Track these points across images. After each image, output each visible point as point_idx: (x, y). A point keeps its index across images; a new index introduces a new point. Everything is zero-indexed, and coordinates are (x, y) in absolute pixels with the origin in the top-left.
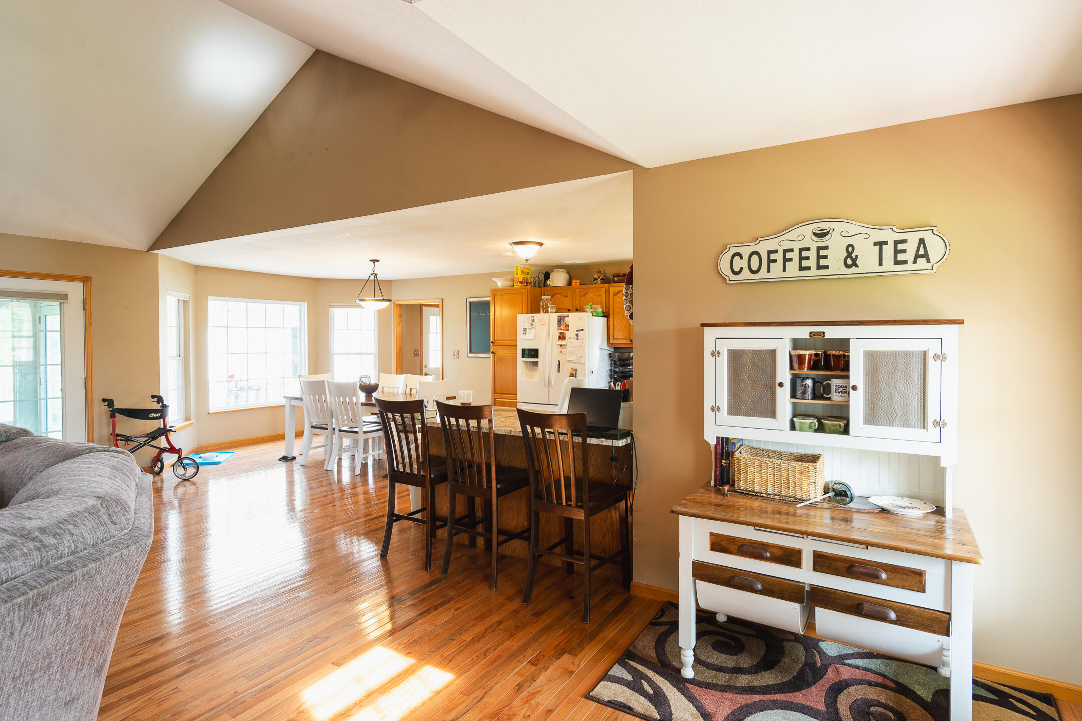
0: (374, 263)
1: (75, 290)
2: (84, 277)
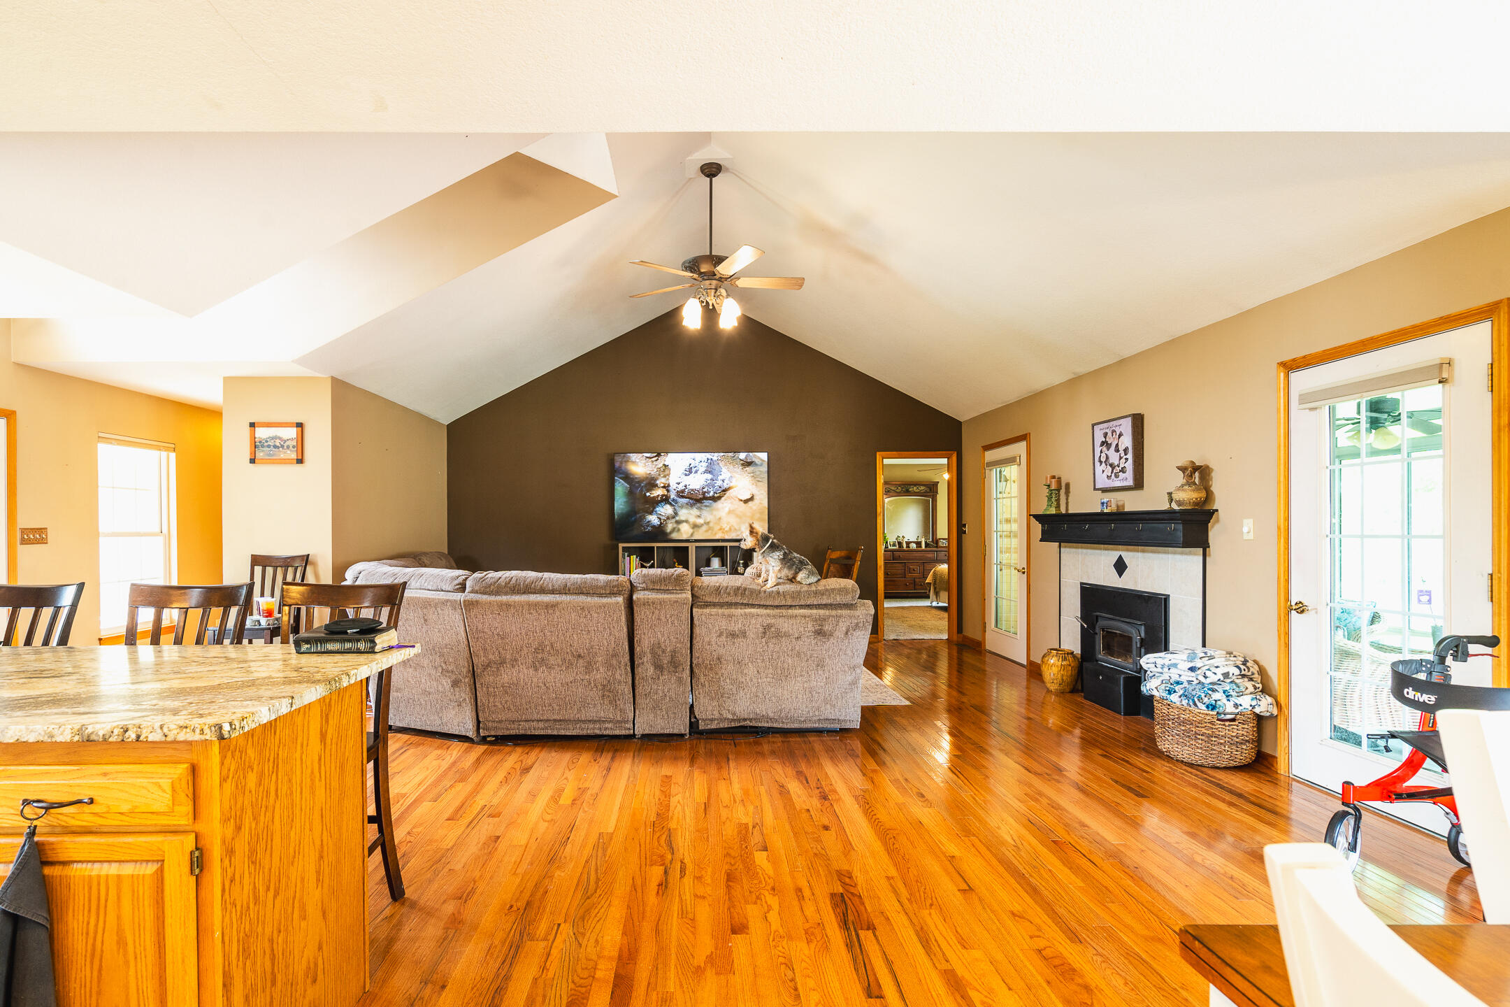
1: (1471, 342)
2: (1488, 305)
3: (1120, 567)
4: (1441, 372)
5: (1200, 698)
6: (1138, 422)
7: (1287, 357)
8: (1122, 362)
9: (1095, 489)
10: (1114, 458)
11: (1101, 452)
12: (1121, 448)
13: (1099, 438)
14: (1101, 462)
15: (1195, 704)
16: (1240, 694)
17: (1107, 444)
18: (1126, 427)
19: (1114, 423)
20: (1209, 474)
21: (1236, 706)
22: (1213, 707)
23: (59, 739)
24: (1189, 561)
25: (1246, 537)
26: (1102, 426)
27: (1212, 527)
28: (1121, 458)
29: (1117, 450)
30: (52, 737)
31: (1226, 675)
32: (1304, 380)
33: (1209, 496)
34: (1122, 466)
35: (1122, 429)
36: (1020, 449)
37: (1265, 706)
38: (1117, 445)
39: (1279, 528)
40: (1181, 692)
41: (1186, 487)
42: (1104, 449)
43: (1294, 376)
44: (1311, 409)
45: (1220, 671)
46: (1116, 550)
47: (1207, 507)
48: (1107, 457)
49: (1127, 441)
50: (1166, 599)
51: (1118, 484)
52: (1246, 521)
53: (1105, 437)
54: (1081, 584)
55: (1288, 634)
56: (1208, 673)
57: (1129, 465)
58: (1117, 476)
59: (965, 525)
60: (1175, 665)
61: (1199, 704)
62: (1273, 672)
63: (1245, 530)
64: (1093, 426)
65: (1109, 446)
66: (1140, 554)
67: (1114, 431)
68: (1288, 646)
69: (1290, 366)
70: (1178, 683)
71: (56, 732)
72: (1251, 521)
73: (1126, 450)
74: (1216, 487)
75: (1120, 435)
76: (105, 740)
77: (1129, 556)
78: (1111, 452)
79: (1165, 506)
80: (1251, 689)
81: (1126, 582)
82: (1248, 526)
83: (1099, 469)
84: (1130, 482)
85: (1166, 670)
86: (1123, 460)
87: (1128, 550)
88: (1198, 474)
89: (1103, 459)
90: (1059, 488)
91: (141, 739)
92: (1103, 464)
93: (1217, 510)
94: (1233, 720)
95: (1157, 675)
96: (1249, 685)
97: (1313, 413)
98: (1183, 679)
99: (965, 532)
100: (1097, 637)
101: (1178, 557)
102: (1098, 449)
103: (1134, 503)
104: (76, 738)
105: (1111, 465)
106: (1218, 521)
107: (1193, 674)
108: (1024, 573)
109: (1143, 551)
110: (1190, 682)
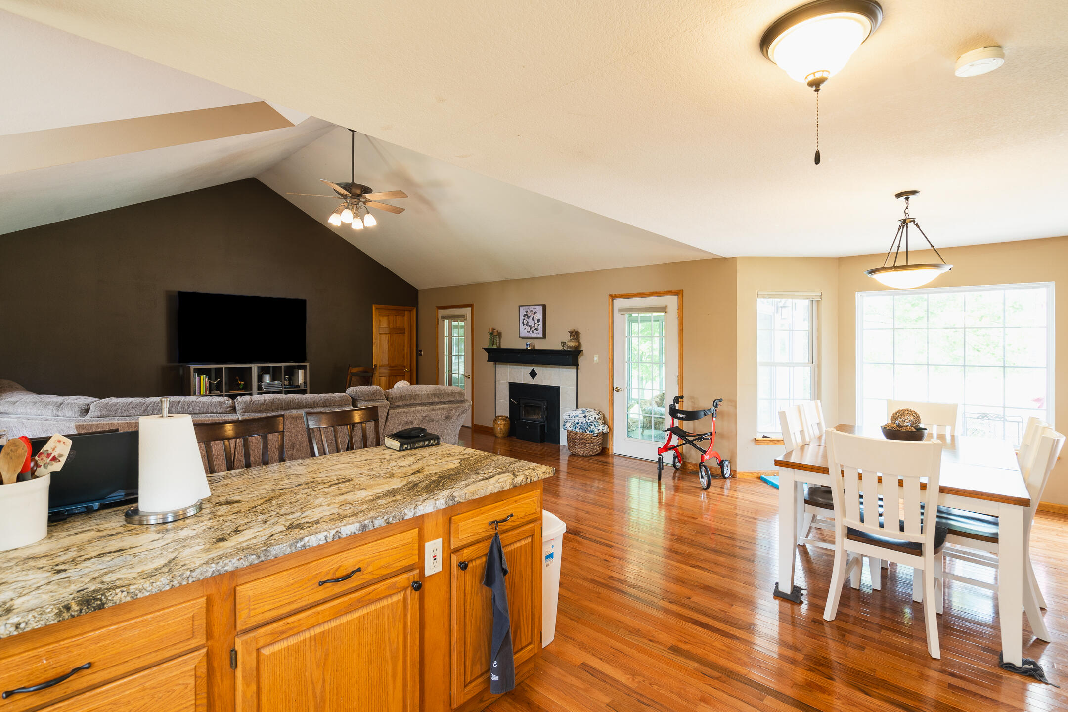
0: (907, 199)
1: (672, 302)
2: (678, 290)
3: (533, 374)
4: (663, 309)
5: (587, 429)
6: (544, 307)
7: (613, 293)
8: (533, 279)
9: (520, 337)
10: (531, 323)
11: (524, 319)
12: (536, 319)
13: (523, 313)
14: (524, 325)
15: (586, 432)
16: (599, 426)
17: (527, 315)
18: (539, 309)
19: (532, 307)
20: (579, 335)
21: (598, 430)
22: (591, 431)
23: (506, 488)
24: (570, 372)
25: (595, 362)
26: (525, 307)
27: (580, 357)
28: (535, 324)
29: (533, 319)
30: (503, 488)
31: (595, 418)
32: (619, 303)
33: (579, 345)
34: (536, 327)
35: (536, 310)
36: (467, 311)
37: (606, 429)
38: (533, 317)
39: (609, 359)
40: (580, 427)
41: (573, 340)
42: (526, 318)
43: (615, 301)
44: (621, 315)
45: (594, 417)
46: (531, 366)
47: (578, 349)
48: (527, 322)
49: (539, 316)
50: (558, 388)
51: (533, 335)
52: (595, 355)
53: (527, 313)
54: (509, 383)
55: (612, 400)
56: (590, 418)
57: (540, 327)
58: (533, 332)
59: (421, 351)
60: (578, 416)
61: (587, 431)
62: (607, 416)
63: (596, 359)
64: (519, 306)
65: (529, 317)
66: (544, 368)
67: (531, 311)
68: (612, 404)
69: (613, 297)
70: (577, 423)
71: (504, 486)
72: (597, 355)
73: (538, 321)
74: (582, 341)
75: (535, 313)
76: (520, 485)
77: (537, 369)
78: (530, 320)
79: (560, 347)
80: (601, 423)
81: (536, 381)
82: (596, 358)
83: (522, 328)
84: (541, 335)
85: (573, 418)
86: (537, 325)
87: (537, 367)
88: (575, 335)
89: (525, 323)
90: (495, 335)
91: (532, 481)
92: (525, 325)
93: (582, 351)
94: (597, 436)
95: (568, 421)
96: (601, 421)
97: (622, 316)
98: (580, 421)
99: (421, 355)
100: (521, 408)
101: (564, 370)
102: (522, 318)
103: (540, 345)
104: (511, 487)
105: (529, 326)
106: (583, 355)
107: (584, 419)
108: (469, 378)
109: (546, 367)
110: (582, 423)
